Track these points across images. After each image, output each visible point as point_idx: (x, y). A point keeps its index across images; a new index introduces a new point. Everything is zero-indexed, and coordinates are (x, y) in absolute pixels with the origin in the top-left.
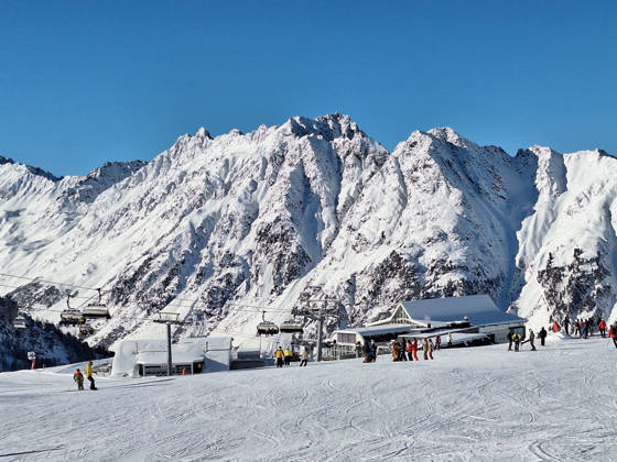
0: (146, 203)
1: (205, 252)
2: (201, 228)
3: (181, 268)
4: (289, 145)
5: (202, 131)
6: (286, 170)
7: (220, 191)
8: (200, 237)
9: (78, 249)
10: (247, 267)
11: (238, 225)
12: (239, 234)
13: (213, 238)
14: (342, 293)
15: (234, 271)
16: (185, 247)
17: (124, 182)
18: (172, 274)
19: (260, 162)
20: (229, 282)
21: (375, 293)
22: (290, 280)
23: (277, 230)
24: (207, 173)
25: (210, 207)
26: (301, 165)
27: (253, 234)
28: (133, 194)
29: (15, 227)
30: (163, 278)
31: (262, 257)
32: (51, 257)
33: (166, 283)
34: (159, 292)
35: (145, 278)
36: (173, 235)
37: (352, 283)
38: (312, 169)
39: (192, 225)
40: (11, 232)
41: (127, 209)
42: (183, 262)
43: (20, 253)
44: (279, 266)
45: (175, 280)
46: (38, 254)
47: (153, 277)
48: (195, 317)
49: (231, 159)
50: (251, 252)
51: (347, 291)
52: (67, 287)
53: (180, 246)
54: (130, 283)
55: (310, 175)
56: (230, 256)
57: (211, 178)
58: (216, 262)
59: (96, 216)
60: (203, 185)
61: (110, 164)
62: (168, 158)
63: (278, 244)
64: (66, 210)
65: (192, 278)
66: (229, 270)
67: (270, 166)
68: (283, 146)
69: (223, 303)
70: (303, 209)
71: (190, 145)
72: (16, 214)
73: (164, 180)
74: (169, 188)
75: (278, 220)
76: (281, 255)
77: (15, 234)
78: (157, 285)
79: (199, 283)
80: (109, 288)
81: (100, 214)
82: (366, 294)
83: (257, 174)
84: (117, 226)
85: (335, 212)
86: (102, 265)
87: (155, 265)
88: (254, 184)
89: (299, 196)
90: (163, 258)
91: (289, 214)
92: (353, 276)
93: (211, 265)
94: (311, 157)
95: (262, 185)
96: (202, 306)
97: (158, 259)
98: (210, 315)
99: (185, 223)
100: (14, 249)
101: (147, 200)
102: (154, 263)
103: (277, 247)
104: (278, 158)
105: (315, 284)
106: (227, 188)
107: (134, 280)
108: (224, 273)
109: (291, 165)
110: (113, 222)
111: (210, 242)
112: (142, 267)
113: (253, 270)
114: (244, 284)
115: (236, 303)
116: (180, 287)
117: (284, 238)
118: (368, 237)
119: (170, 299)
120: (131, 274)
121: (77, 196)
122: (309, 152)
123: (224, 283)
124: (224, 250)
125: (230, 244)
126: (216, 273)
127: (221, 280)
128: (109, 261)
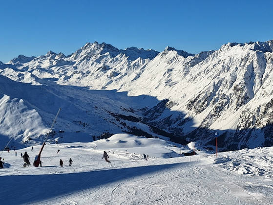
0: (206, 71)
1: (217, 93)
2: (217, 84)
3: (209, 98)
4: (250, 54)
5: (229, 44)
6: (248, 63)
7: (226, 70)
8: (216, 87)
9: (184, 86)
10: (229, 99)
11: (229, 84)
12: (228, 87)
13: (221, 88)
14: (255, 112)
15: (224, 101)
16: (211, 91)
17: (202, 62)
18: (206, 100)
19: (240, 60)
20: (222, 105)
21: (264, 113)
22: (241, 105)
23: (239, 87)
24: (224, 63)
25: (222, 76)
26: (252, 62)
27: (233, 88)
28: (204, 67)
29: (169, 75)
30: (203, 102)
31: (234, 96)
32: (176, 89)
33: (203, 103)
34: (201, 106)
35: (198, 101)
36: (208, 86)
37: (259, 109)
38: (255, 64)
39: (214, 83)
40: (168, 77)
41: (200, 73)
42: (210, 96)
43: (168, 86)
44: (238, 100)
45: (206, 103)
46: (173, 87)
47: (200, 101)
48: (210, 116)
49: (232, 58)
50: (231, 94)
51: (257, 111)
52: (176, 102)
53: (209, 91)
54: (193, 102)
55: (254, 66)
56: (224, 95)
57: (225, 65)
58: (220, 97)
59: (191, 75)
60: (221, 67)
61: (203, 52)
62: (217, 53)
63: (239, 92)
64: (185, 70)
65: (211, 102)
66: (223, 100)
67: (243, 62)
68: (248, 54)
69: (219, 112)
70: (250, 79)
71: (224, 49)
72: (171, 70)
73: (213, 63)
74: (214, 66)
75: (240, 83)
76: (240, 96)
77: (169, 79)
78: (200, 104)
79: (213, 104)
80: (187, 104)
81: (193, 74)
82: (262, 113)
83: (238, 65)
84: (196, 79)
85: (261, 80)
86: (187, 94)
87: (201, 97)
88: (237, 68)
89: (249, 74)
90: (204, 95)
91: (244, 81)
92: (260, 106)
93: (218, 98)
94: (255, 59)
95: (239, 68)
96: (213, 113)
97: (202, 95)
98: (215, 116)
99: (212, 82)
100: (166, 85)
101: (207, 70)
102: (201, 96)
103: (239, 93)
104: (246, 59)
105: (248, 108)
106: (228, 69)
107: (194, 101)
108: (221, 101)
109: (249, 62)
110: (196, 77)
111: (219, 89)
112: (197, 97)
113: (230, 101)
114: (227, 105)
115: (223, 112)
116: (207, 105)
117: (241, 90)
118: (267, 91)
119: (204, 109)
120: (194, 99)
121: (190, 65)
122: (256, 58)
123: (220, 105)
124: (223, 92)
125: (225, 91)
126: (219, 101)
127: (220, 104)
128: (190, 93)
